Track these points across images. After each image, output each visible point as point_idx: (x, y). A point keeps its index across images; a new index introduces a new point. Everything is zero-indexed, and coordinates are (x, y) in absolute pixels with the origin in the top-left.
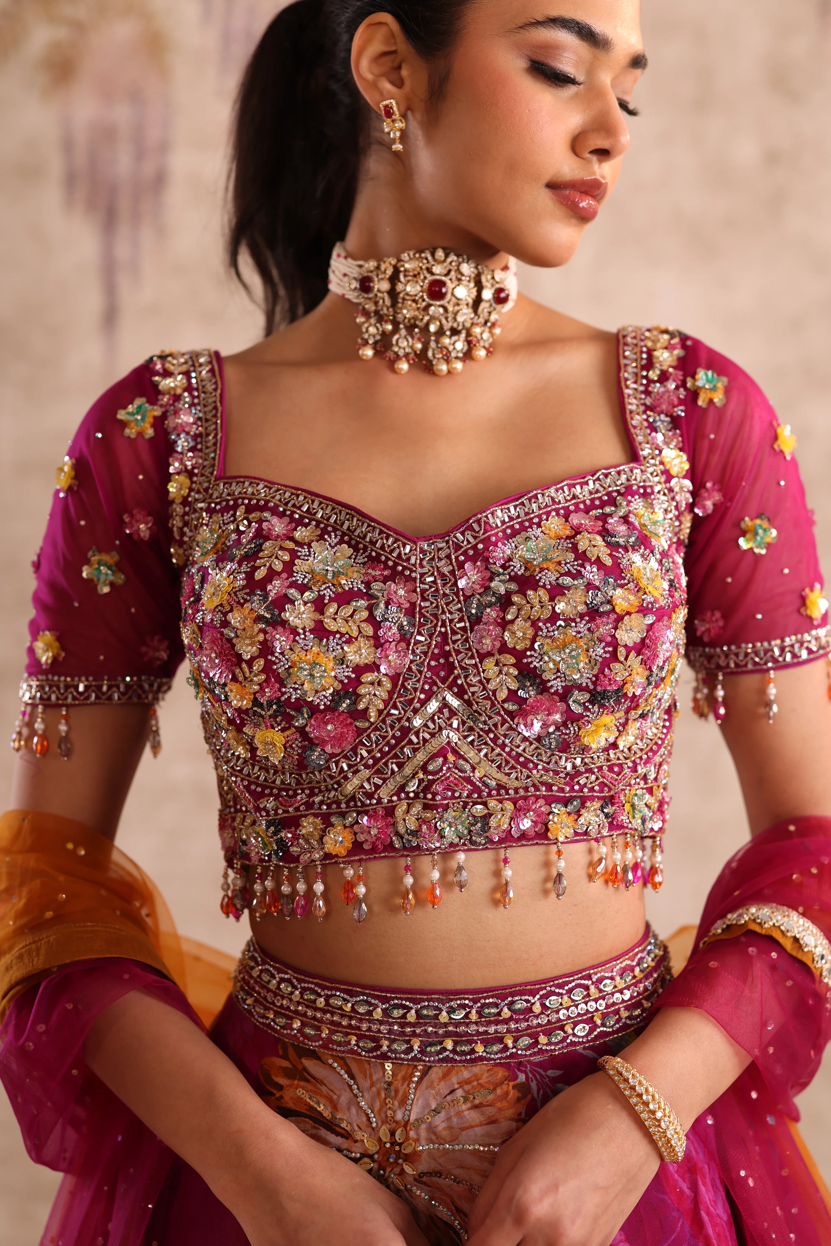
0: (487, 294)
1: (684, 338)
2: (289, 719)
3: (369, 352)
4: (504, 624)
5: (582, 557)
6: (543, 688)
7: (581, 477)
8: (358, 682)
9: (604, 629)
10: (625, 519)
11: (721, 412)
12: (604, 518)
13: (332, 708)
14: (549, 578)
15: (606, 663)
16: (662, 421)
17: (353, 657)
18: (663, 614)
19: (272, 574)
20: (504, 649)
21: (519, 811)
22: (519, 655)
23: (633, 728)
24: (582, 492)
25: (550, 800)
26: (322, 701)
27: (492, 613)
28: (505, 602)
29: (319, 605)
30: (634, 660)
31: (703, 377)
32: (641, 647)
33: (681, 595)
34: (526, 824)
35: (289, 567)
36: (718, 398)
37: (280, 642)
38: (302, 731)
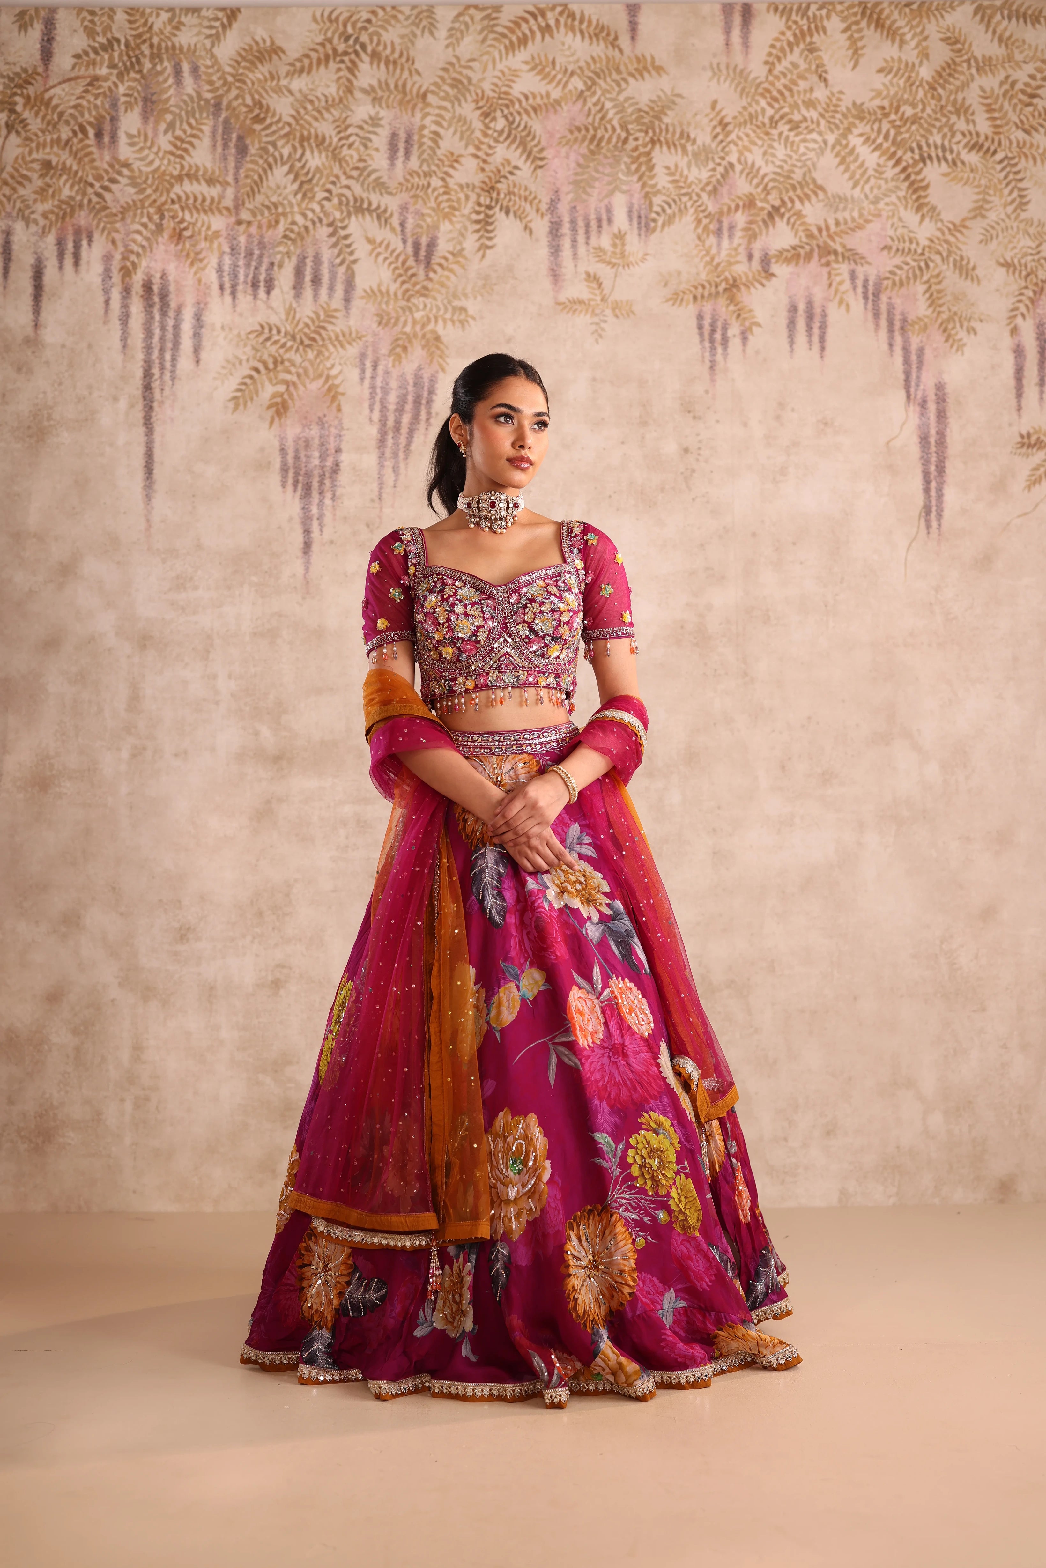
0: (511, 505)
1: (584, 524)
2: (455, 644)
3: (472, 526)
4: (525, 614)
5: (550, 593)
6: (537, 635)
7: (549, 568)
8: (477, 631)
9: (557, 616)
10: (564, 582)
11: (596, 548)
12: (557, 581)
13: (469, 640)
14: (539, 599)
15: (557, 627)
16: (575, 551)
17: (476, 623)
18: (575, 613)
19: (450, 596)
20: (524, 622)
21: (529, 676)
22: (529, 624)
23: (565, 652)
24: (550, 572)
25: (539, 672)
26: (466, 637)
27: (521, 610)
28: (525, 607)
29: (465, 606)
30: (566, 627)
31: (589, 536)
32: (568, 623)
33: (581, 608)
34: (531, 679)
35: (455, 594)
36: (595, 543)
37: (453, 618)
38: (459, 648)
